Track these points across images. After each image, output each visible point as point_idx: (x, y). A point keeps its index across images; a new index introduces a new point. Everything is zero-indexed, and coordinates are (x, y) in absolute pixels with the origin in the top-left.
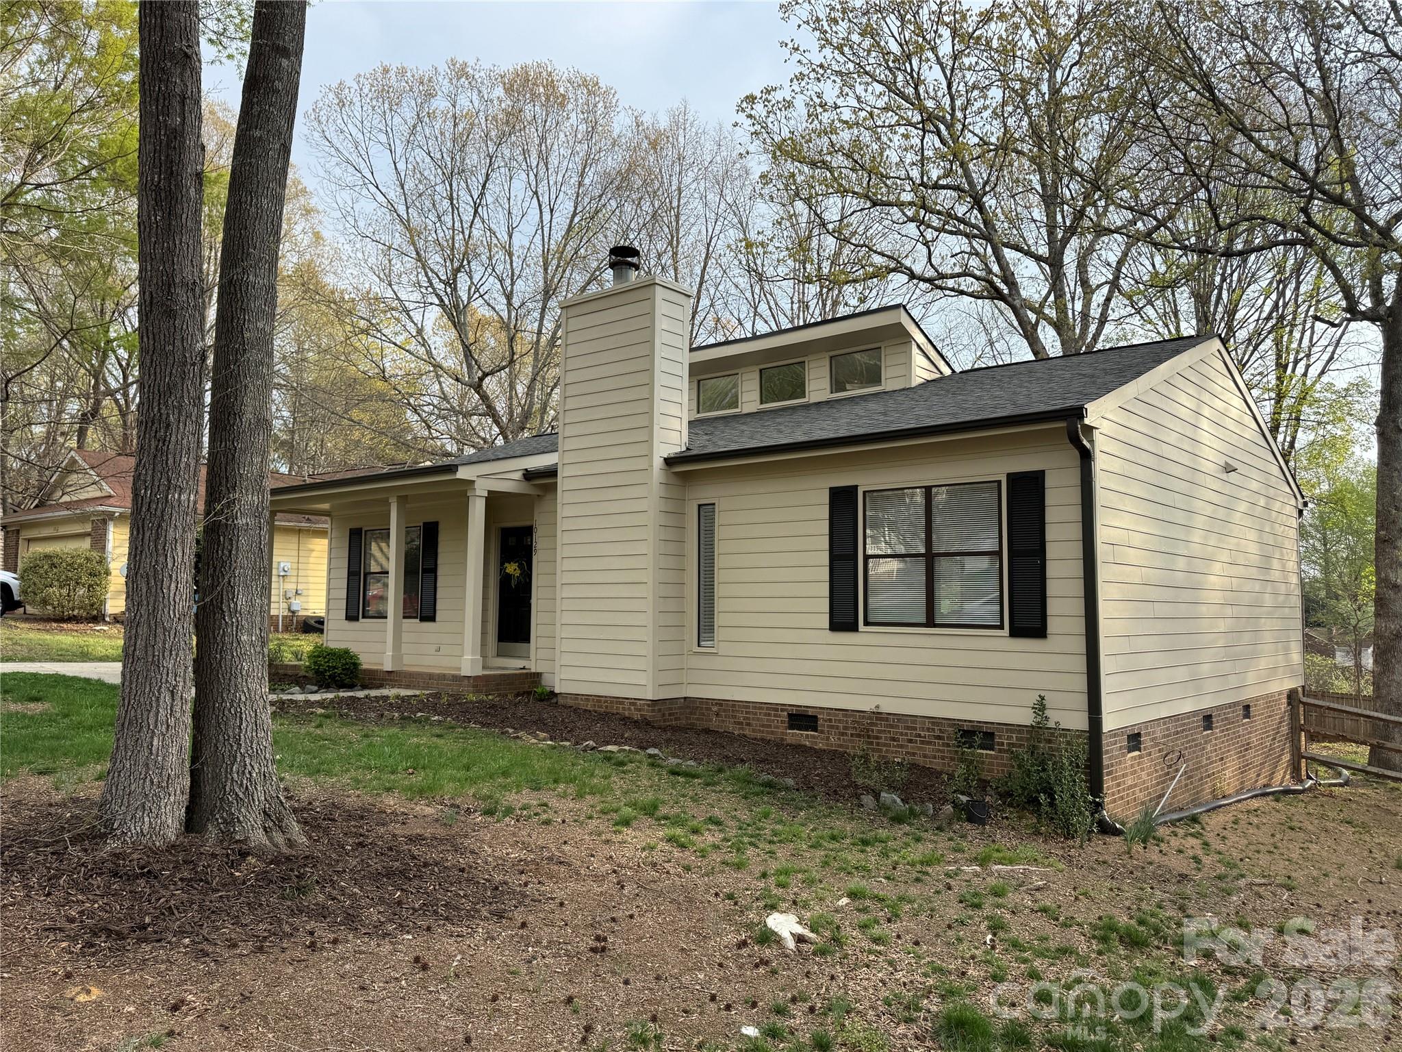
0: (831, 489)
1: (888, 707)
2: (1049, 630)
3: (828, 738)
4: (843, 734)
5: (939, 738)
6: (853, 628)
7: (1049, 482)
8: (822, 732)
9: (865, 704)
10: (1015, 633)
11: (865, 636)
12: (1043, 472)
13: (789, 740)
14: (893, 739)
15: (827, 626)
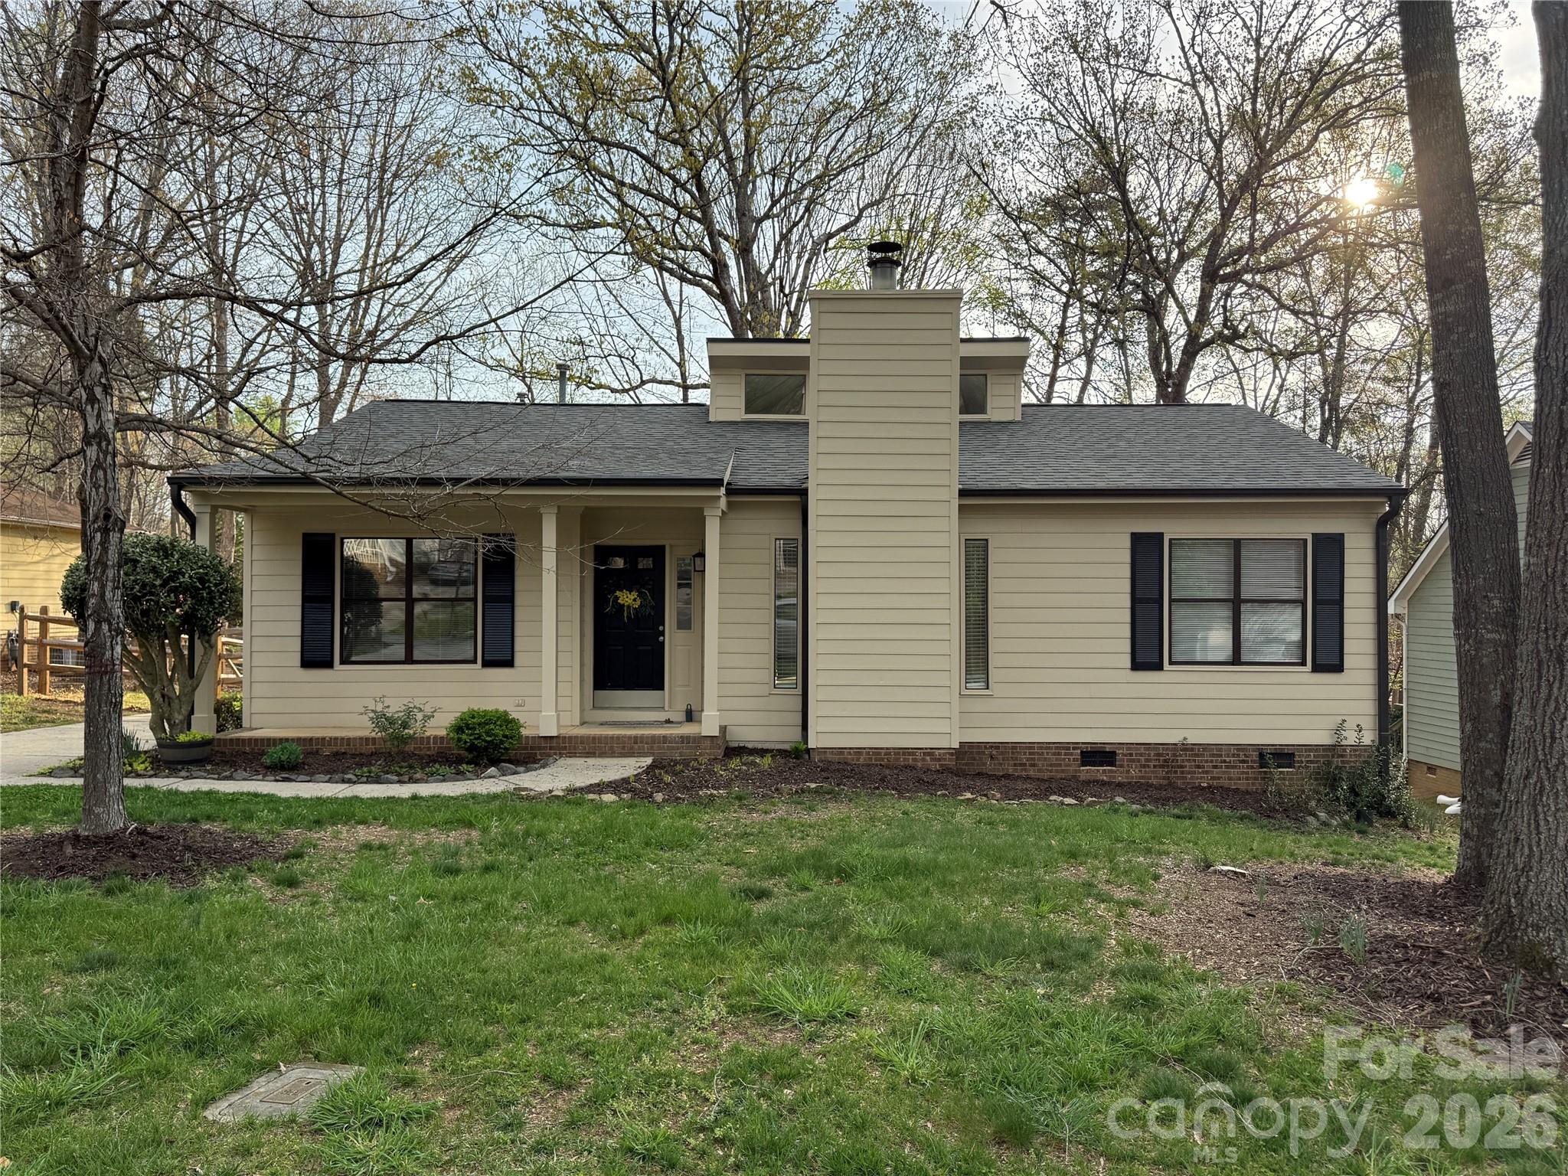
0: (1133, 534)
1: (1195, 738)
2: (1346, 666)
3: (1128, 772)
4: (1144, 766)
5: (1243, 761)
6: (1158, 667)
7: (1348, 543)
8: (1121, 766)
9: (1173, 737)
10: (1317, 668)
11: (1170, 674)
12: (1342, 535)
13: (1083, 777)
14: (1198, 767)
15: (1129, 665)
